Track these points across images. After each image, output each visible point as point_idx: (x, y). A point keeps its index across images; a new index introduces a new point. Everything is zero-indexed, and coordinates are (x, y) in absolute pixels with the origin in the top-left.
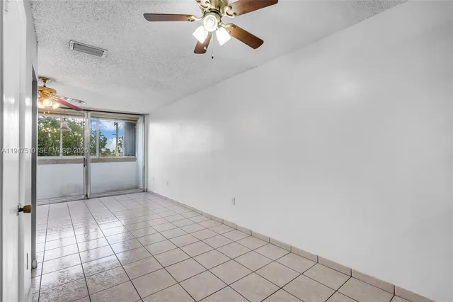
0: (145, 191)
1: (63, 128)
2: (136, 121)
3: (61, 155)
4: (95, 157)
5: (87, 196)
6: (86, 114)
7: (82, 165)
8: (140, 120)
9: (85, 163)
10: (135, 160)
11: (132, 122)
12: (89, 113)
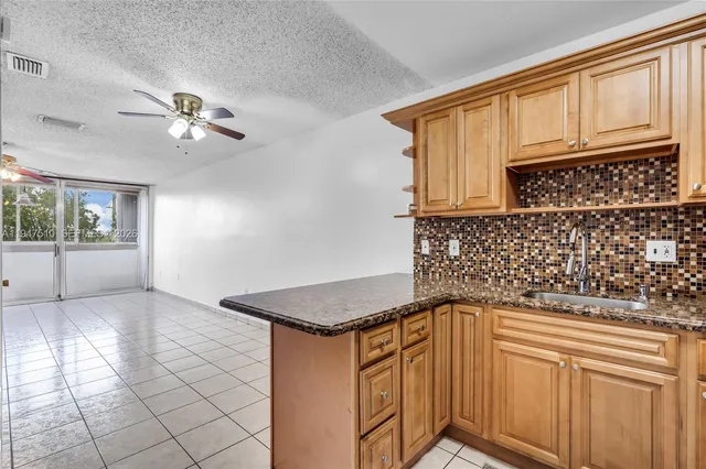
0: (150, 290)
1: (22, 201)
2: (137, 192)
3: (18, 239)
4: (72, 243)
5: (60, 296)
6: (58, 183)
7: (52, 253)
8: (143, 193)
9: (57, 250)
10: (136, 247)
11: (131, 195)
12: (63, 182)
